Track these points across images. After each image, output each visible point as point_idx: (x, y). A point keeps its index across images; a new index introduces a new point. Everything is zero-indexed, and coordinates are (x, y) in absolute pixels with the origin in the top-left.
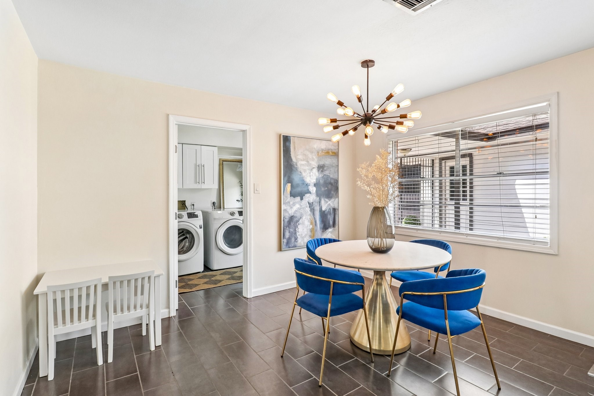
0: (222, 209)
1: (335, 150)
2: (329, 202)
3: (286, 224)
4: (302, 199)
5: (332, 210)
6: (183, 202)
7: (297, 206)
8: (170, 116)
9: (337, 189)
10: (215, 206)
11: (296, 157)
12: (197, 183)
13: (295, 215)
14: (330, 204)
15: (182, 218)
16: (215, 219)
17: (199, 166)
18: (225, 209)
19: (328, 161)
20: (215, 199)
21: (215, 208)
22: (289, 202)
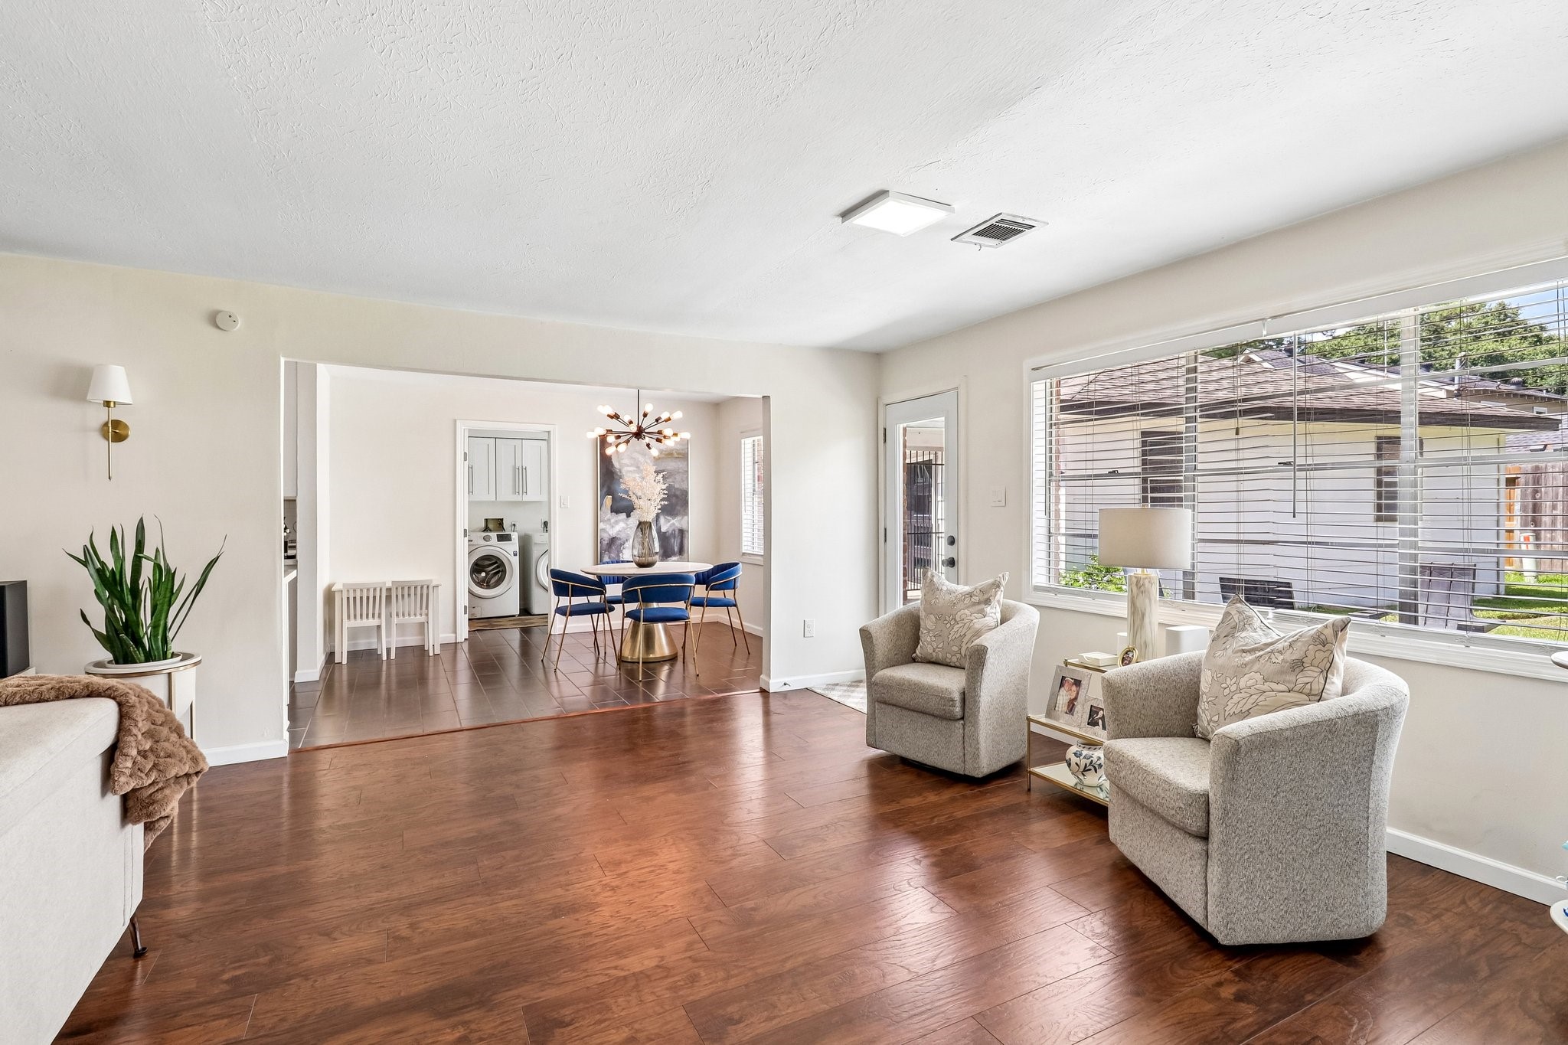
1: (682, 450)
2: (673, 521)
3: (604, 547)
4: (628, 516)
5: (677, 531)
7: (622, 525)
8: (458, 421)
9: (685, 503)
11: (619, 462)
12: (517, 493)
13: (618, 536)
14: (673, 524)
15: (489, 540)
16: (536, 544)
19: (671, 465)
22: (609, 520)
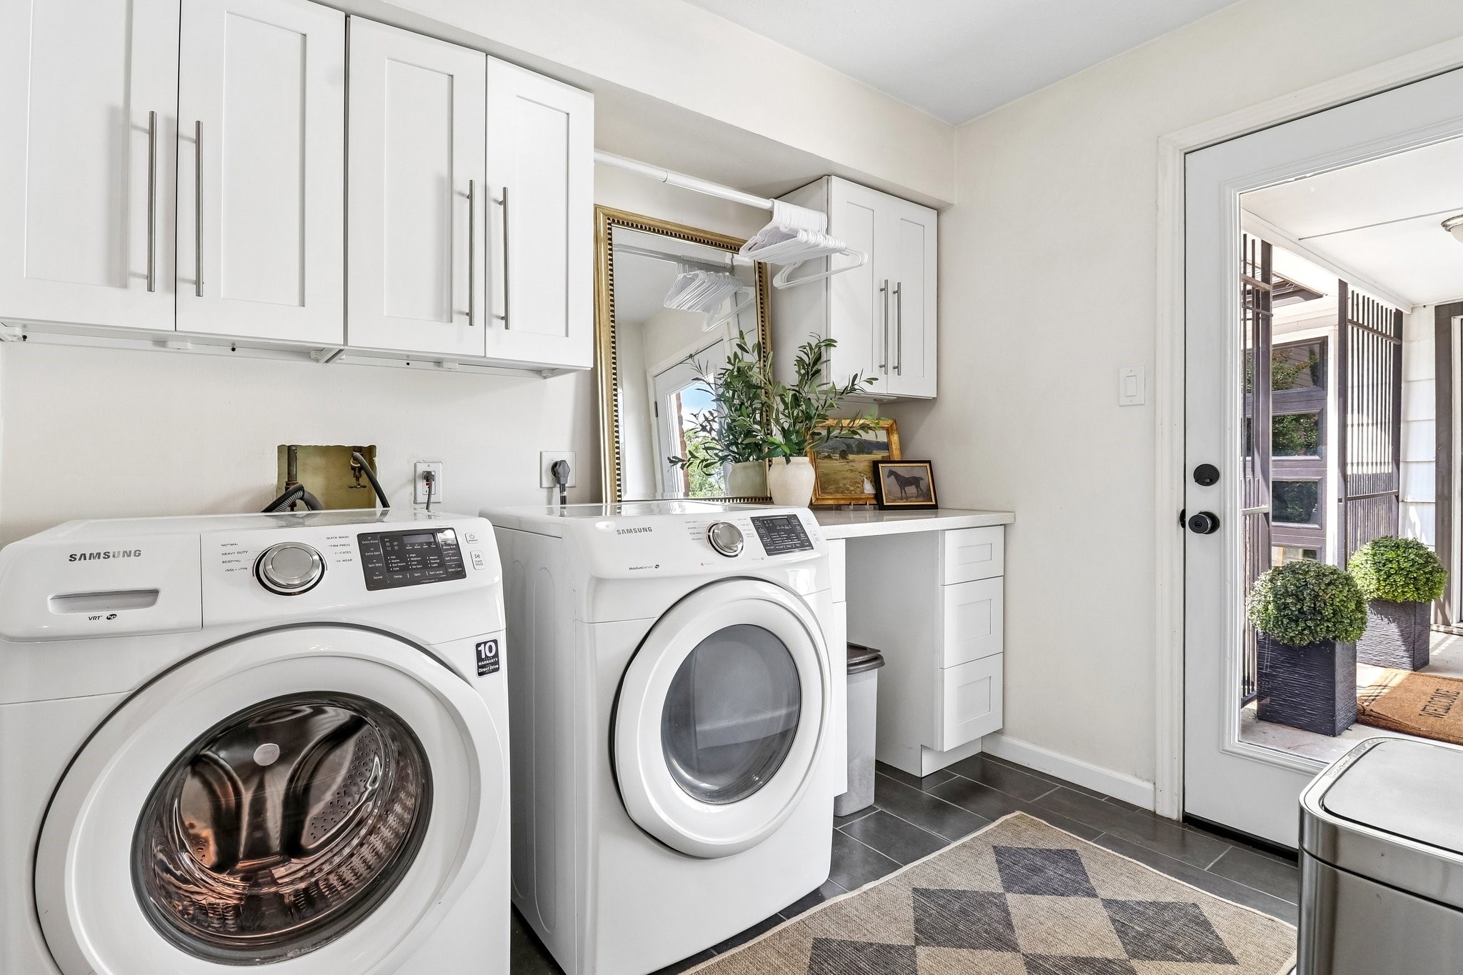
0: (607, 505)
6: (356, 459)
10: (563, 489)
12: (455, 317)
16: (599, 582)
17: (470, 197)
18: (624, 507)
20: (562, 445)
21: (563, 501)
